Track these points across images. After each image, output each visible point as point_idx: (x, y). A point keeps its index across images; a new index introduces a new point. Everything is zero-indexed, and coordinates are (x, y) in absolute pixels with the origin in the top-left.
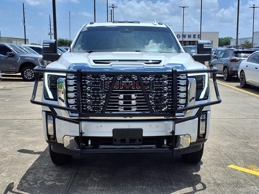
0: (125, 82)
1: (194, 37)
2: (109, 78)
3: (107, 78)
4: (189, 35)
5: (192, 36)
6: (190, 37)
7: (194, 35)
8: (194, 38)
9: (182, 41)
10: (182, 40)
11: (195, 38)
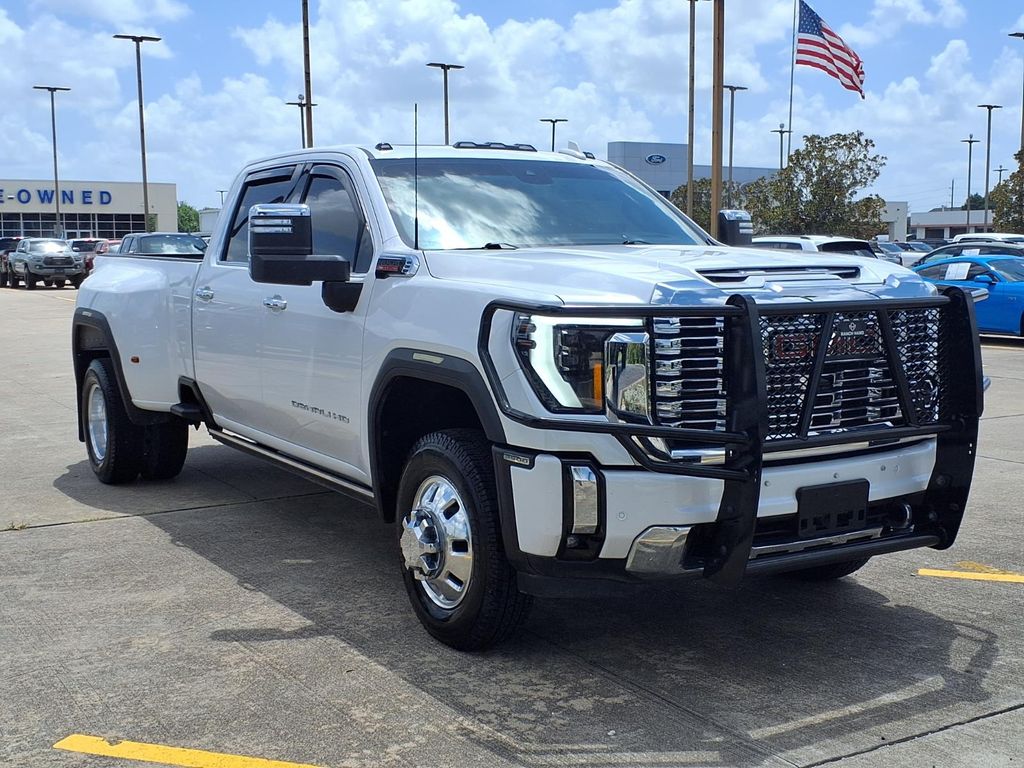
0: (848, 334)
1: (87, 200)
2: (778, 326)
3: (794, 326)
4: (64, 193)
5: (78, 197)
6: (71, 201)
7: (84, 192)
8: (85, 203)
9: (55, 214)
10: (55, 211)
11: (91, 203)
